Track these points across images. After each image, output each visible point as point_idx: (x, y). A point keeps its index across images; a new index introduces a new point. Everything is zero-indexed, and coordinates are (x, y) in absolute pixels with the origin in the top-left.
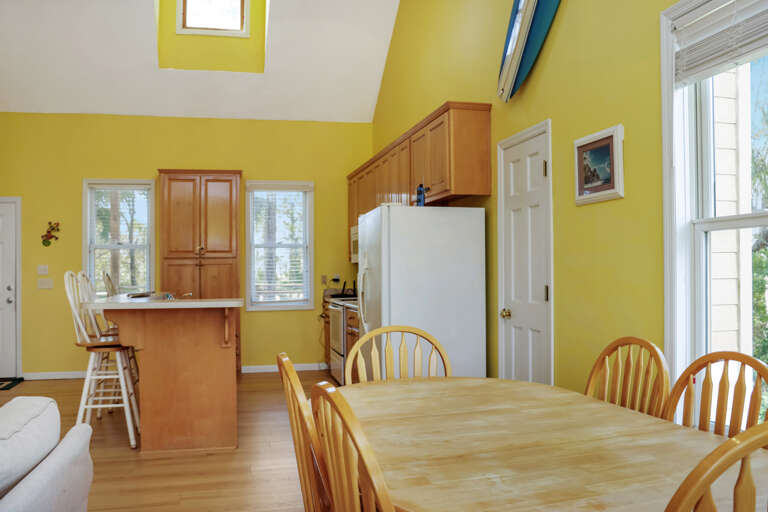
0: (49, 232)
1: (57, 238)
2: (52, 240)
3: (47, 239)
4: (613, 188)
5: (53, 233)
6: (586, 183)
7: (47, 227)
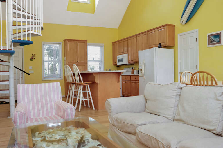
0: (32, 57)
1: (34, 59)
2: (33, 59)
3: (32, 59)
4: (221, 43)
5: (34, 57)
6: (211, 43)
7: (32, 55)
